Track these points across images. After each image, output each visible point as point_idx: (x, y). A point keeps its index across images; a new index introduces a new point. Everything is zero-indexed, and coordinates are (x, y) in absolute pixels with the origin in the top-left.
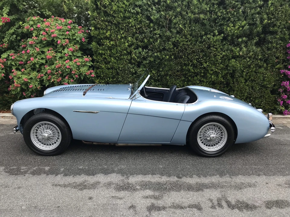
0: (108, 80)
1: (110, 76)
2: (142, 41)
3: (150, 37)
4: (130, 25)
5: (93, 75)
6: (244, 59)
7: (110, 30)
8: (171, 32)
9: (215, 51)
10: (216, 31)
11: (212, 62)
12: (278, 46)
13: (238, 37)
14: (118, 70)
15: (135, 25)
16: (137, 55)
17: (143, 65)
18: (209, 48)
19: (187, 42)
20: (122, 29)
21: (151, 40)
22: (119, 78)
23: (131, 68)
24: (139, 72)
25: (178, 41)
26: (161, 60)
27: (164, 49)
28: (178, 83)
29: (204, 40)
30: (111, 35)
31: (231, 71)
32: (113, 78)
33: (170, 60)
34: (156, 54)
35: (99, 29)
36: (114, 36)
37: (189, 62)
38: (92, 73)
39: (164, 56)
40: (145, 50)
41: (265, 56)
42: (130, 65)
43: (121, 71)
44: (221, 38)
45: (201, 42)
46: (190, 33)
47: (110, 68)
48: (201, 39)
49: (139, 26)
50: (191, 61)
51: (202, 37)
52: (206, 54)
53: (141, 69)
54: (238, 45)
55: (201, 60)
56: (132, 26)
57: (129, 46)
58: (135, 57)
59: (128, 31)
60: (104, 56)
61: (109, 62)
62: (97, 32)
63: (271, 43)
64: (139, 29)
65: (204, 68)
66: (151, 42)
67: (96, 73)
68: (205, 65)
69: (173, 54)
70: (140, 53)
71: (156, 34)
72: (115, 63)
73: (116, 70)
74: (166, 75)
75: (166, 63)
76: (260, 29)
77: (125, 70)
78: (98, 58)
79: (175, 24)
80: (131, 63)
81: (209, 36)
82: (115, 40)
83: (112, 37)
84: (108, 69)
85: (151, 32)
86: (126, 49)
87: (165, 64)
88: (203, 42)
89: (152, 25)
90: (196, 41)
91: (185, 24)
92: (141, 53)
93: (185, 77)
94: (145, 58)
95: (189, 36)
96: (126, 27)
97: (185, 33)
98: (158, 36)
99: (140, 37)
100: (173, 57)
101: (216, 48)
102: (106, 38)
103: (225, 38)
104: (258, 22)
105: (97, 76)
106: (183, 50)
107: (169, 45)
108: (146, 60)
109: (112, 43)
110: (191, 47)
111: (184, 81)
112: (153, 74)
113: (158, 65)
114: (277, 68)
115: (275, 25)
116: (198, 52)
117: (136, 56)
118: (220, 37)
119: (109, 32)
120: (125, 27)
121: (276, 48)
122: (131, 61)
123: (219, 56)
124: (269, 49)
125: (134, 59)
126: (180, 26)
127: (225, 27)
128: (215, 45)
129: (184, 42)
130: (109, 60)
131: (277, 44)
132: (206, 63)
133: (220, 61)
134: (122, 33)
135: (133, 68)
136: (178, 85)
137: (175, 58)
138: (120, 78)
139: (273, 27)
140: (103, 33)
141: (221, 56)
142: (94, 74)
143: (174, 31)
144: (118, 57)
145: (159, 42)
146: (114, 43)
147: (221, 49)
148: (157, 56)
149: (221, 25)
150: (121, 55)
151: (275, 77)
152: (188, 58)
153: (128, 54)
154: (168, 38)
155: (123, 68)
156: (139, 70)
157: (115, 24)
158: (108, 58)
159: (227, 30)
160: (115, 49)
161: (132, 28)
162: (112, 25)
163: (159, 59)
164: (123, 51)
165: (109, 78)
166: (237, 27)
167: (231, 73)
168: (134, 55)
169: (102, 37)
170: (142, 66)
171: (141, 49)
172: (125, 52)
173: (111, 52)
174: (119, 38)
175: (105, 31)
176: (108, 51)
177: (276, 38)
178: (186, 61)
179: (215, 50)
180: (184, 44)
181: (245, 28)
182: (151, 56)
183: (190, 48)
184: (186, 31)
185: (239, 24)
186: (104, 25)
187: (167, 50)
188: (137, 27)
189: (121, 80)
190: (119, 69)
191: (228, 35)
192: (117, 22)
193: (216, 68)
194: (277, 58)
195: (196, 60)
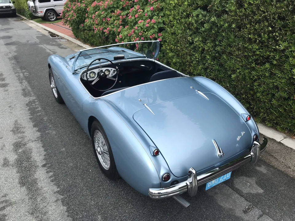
0: (171, 47)
16: (195, 18)
17: (201, 33)
23: (189, 36)
24: (195, 42)
26: (219, 29)
27: (225, 11)
37: (257, 36)
38: (160, 37)
39: (222, 23)
40: (203, 12)
42: (188, 31)
53: (198, 39)
58: (193, 21)
61: (174, 25)
68: (283, 46)
69: (234, 19)
70: (197, 15)
73: (177, 36)
75: (224, 34)
77: (183, 38)
78: (166, 19)
80: (189, 28)
86: (186, 10)
87: (223, 36)
92: (199, 16)
94: (202, 24)
100: (234, 26)
106: (249, 13)
109: (176, 1)
110: (262, 8)
112: (209, 47)
116: (274, 19)
117: (195, 20)
122: (189, 26)
125: (192, 24)
135: (191, 36)
137: (239, 27)
138: (179, 47)
144: (179, 20)
148: (215, 22)
150: (181, 18)
153: (187, 17)
156: (195, 40)
158: (173, 20)
160: (177, 10)
163: (217, 26)
164: (184, 12)
165: (173, 45)
168: (191, 19)
170: (199, 35)
171: (199, 10)
172: (185, 14)
176: (173, 12)
182: (208, 22)
183: (260, 10)
187: (228, 14)
190: (179, 35)
195: (268, 35)
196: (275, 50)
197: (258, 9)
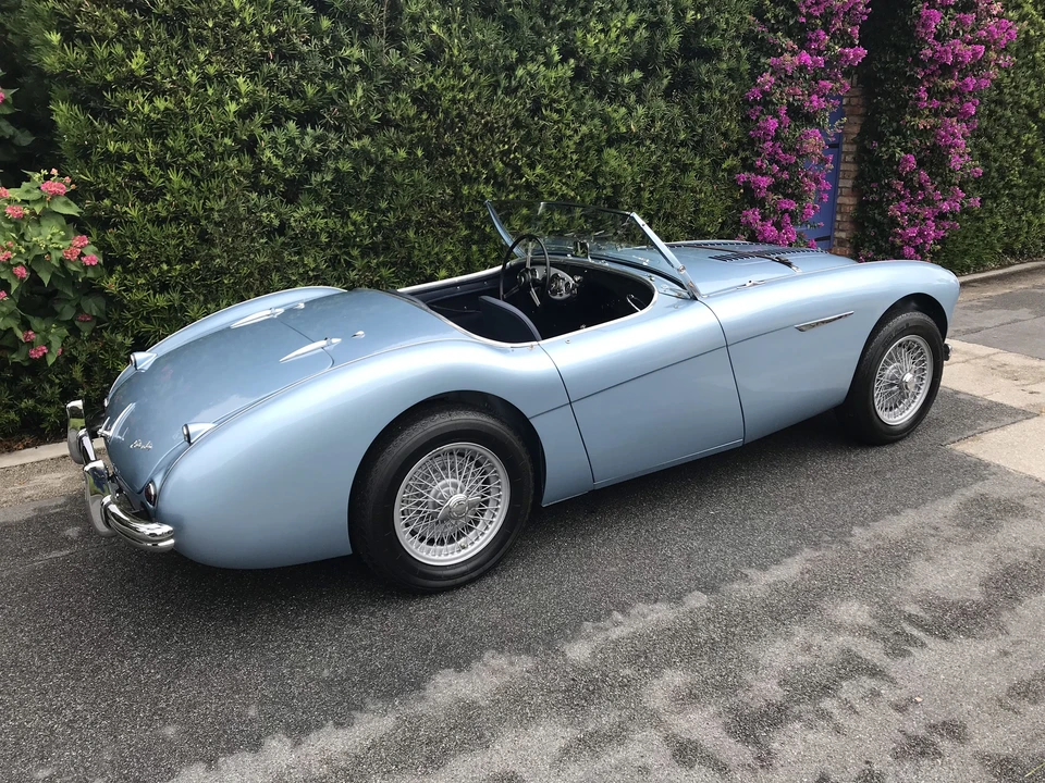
0: (162, 272)
1: (171, 251)
2: (294, 92)
3: (326, 76)
4: (237, 23)
5: (93, 256)
6: (638, 145)
7: (146, 45)
8: (403, 51)
9: (556, 122)
10: (555, 48)
11: (550, 162)
12: (726, 97)
13: (618, 69)
14: (203, 222)
15: (255, 24)
16: (283, 151)
17: (309, 191)
18: (536, 110)
19: (462, 90)
20: (200, 40)
21: (330, 87)
22: (212, 259)
23: (263, 210)
24: (295, 221)
25: (431, 86)
26: (379, 168)
27: (385, 122)
28: (451, 251)
29: (519, 82)
30: (151, 68)
31: (608, 191)
32: (187, 259)
33: (410, 164)
34: (356, 144)
35: (86, 38)
36: (164, 71)
37: (479, 167)
39: (387, 151)
40: (309, 130)
41: (693, 130)
42: (254, 195)
43: (218, 224)
44: (570, 73)
45: (510, 91)
46: (471, 54)
47: (166, 218)
48: (509, 77)
49: (274, 29)
50: (485, 165)
51: (510, 69)
52: (529, 133)
53: (306, 210)
54: (617, 97)
55: (515, 158)
56: (243, 29)
57: (239, 114)
58: (275, 161)
59: (229, 49)
60: (128, 167)
61: (159, 193)
62: (76, 55)
63: (708, 86)
64: (273, 39)
65: (528, 185)
66: (330, 94)
67: (103, 247)
68: (529, 176)
69: (420, 139)
70: (290, 142)
71: (346, 62)
72: (188, 192)
73: (196, 221)
74: (404, 225)
75: (398, 178)
76: (674, 40)
77: (236, 221)
78: (102, 175)
79: (415, 20)
80: (255, 186)
81: (532, 67)
82: (173, 92)
83: (159, 78)
84: (159, 221)
85: (325, 52)
86: (229, 130)
87: (394, 183)
88: (516, 90)
89: (325, 23)
90: (495, 86)
91: (447, 22)
92: (298, 142)
93: (469, 226)
94: (313, 164)
95: (467, 69)
96: (220, 32)
97: (451, 56)
98: (357, 69)
99: (282, 75)
100: (420, 153)
101: (559, 111)
102: (131, 81)
103: (579, 74)
104: (669, 18)
105: (105, 257)
106: (452, 121)
107: (402, 106)
108: (320, 171)
109: (161, 104)
110: (478, 108)
111: (467, 241)
112: (354, 223)
113: (369, 187)
114: (725, 170)
115: (713, 29)
116: (505, 126)
117: (278, 156)
118: (566, 71)
119: (139, 53)
120: (212, 29)
121: (722, 104)
122: (257, 178)
123: (570, 137)
124: (702, 109)
125: (272, 171)
126: (434, 28)
127: (579, 34)
128: (554, 101)
129: (455, 92)
130: (159, 183)
131: (723, 92)
132: (532, 166)
133: (575, 157)
134: (202, 58)
135: (269, 209)
136: (449, 258)
137: (428, 155)
138: (219, 257)
139: (709, 35)
140: (112, 60)
141: (577, 138)
142: (96, 253)
143: (416, 48)
144: (199, 167)
145: (360, 93)
146: (171, 106)
147: (573, 113)
148: (364, 151)
149: (565, 26)
150: (211, 156)
151: (723, 197)
152: (472, 150)
153: (241, 150)
154: (396, 78)
155: (227, 210)
156: (295, 214)
157: (163, 18)
158: (152, 172)
159: (584, 43)
160: (180, 134)
161: (244, 37)
162: (150, 22)
163: (370, 163)
164: (217, 137)
165: (168, 263)
166: (613, 34)
167: (608, 198)
168: (268, 153)
169: (109, 78)
170: (303, 197)
171: (292, 125)
172: (228, 141)
173: (163, 144)
174: (194, 79)
175: (119, 50)
176: (150, 145)
177: (718, 71)
178: (466, 165)
179: (555, 116)
180: (454, 101)
181: (636, 39)
183: (475, 113)
184: (456, 49)
185: (619, 24)
186: (108, 19)
187: (397, 127)
188: (266, 32)
189: (224, 265)
190: (207, 218)
191: (591, 62)
192: (173, 7)
193: (564, 184)
194: (725, 135)
195: (501, 160)
196: (517, 187)
197: (471, 111)
